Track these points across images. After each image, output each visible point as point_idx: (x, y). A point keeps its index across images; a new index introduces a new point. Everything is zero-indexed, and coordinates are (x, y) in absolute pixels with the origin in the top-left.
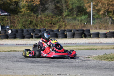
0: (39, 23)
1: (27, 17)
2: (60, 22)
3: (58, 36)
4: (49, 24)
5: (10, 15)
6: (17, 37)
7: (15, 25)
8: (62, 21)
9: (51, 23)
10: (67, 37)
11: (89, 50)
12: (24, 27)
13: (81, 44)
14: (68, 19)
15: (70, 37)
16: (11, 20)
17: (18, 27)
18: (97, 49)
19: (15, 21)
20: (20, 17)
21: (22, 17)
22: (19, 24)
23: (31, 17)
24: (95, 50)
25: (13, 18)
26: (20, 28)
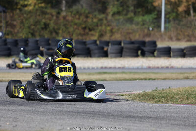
0: (62, 27)
1: (39, 15)
2: (101, 26)
3: (92, 52)
4: (80, 29)
5: (5, 12)
6: (12, 53)
7: (16, 31)
8: (105, 24)
9: (85, 29)
10: (110, 55)
11: (140, 81)
12: (33, 35)
13: (133, 69)
14: (118, 20)
15: (114, 55)
16: (7, 22)
17: (21, 35)
18: (155, 80)
19: (15, 23)
20: (25, 15)
21: (29, 16)
22: (23, 29)
23: (47, 16)
24: (151, 81)
25: (12, 17)
26: (25, 37)
